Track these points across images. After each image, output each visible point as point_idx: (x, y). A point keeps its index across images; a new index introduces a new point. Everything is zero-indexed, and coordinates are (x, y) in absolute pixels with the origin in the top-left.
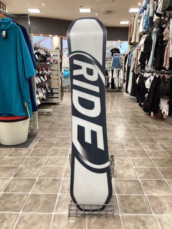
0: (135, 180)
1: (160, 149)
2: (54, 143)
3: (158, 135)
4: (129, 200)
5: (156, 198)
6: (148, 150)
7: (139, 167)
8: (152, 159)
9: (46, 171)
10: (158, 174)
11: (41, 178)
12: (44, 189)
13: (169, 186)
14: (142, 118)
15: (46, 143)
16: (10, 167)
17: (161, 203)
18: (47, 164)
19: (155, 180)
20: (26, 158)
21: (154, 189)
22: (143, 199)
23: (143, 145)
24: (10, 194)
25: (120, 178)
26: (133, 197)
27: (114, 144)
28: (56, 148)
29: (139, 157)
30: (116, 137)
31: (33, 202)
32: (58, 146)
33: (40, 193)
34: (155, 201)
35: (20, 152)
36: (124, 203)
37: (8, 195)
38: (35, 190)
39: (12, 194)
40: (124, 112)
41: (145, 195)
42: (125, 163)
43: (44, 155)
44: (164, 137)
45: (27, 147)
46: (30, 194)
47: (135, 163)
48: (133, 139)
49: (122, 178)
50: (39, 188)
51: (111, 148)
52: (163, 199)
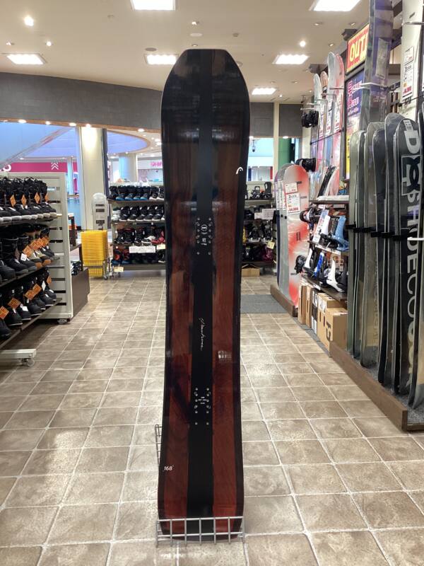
29: (305, 462)
42: (272, 483)
47: (295, 480)
48: (289, 408)
49: (265, 531)
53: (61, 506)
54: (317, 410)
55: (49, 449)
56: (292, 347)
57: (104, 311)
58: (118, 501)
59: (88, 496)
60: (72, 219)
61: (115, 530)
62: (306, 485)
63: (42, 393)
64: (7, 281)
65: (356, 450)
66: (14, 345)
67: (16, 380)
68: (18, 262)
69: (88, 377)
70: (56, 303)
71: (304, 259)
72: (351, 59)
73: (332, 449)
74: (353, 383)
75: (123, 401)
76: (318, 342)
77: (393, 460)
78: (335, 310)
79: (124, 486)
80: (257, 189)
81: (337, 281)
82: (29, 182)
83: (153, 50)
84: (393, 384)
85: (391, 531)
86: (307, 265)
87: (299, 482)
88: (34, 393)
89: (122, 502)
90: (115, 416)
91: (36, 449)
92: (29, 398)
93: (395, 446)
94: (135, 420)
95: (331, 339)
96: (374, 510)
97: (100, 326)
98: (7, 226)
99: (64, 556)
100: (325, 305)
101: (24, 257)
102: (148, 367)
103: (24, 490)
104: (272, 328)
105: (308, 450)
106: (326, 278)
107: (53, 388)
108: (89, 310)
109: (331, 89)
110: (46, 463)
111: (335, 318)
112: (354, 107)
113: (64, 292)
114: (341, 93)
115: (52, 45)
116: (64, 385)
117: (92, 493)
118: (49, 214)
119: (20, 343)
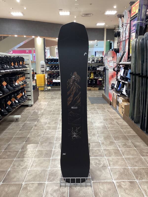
29: (114, 156)
30: (94, 135)
42: (102, 164)
48: (108, 137)
49: (99, 180)
53: (29, 170)
54: (118, 138)
55: (25, 150)
56: (109, 116)
57: (44, 102)
58: (48, 168)
59: (38, 167)
60: (33, 70)
61: (47, 178)
62: (114, 164)
63: (23, 131)
64: (11, 92)
65: (132, 152)
66: (13, 114)
67: (14, 126)
68: (14, 85)
69: (39, 125)
70: (28, 100)
71: (114, 85)
72: (133, 13)
73: (123, 152)
74: (131, 129)
75: (51, 134)
76: (119, 114)
77: (145, 156)
78: (125, 103)
79: (50, 163)
80: (98, 59)
81: (126, 92)
82: (18, 58)
83: (61, 10)
84: (146, 129)
85: (144, 182)
86: (115, 87)
87: (111, 163)
88: (20, 130)
89: (50, 169)
90: (48, 139)
91: (20, 150)
92: (18, 132)
93: (146, 151)
94: (54, 140)
95: (124, 113)
96: (138, 174)
97: (42, 107)
98: (10, 73)
99: (30, 187)
100: (121, 101)
101: (16, 84)
102: (59, 122)
103: (17, 164)
104: (102, 109)
105: (115, 152)
106: (122, 92)
107: (26, 129)
108: (39, 102)
109: (125, 23)
110: (24, 155)
111: (125, 106)
112: (133, 30)
113: (30, 96)
114: (129, 25)
115: (26, 8)
116: (30, 128)
117: (40, 165)
118: (25, 69)
119: (15, 113)
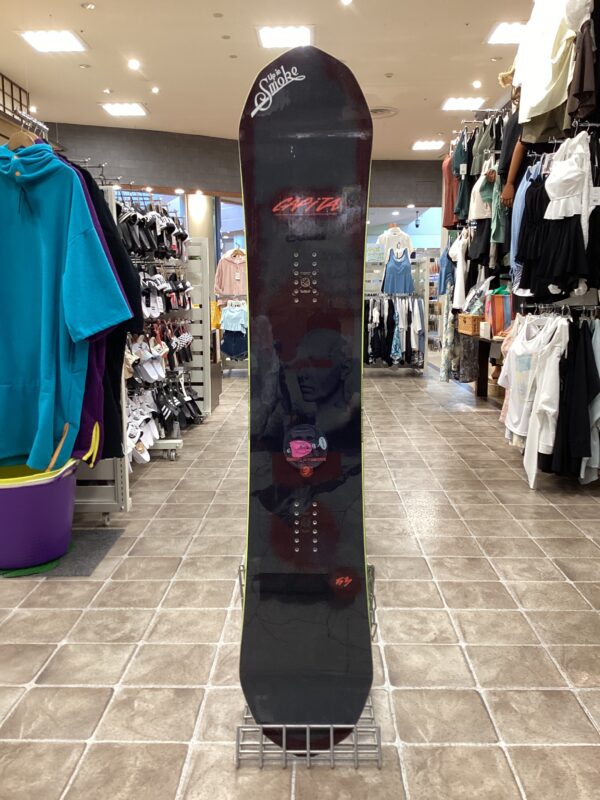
0: (464, 691)
1: (554, 579)
2: (184, 557)
3: (546, 529)
4: (445, 764)
5: (542, 755)
6: (512, 582)
7: (481, 644)
8: (527, 613)
9: (153, 662)
10: (548, 669)
11: (132, 686)
12: (142, 724)
13: (586, 710)
14: (495, 467)
15: (155, 560)
16: (25, 647)
17: (559, 774)
18: (154, 637)
19: (537, 691)
20: (82, 615)
21: (532, 723)
22: (494, 760)
23: (496, 565)
24: (22, 745)
25: (413, 686)
26: (460, 753)
27: (396, 559)
28: (189, 577)
29: (481, 606)
30: (403, 534)
31: (100, 773)
32: (197, 570)
33: (128, 740)
34: (537, 767)
35: (62, 590)
36: (425, 776)
37: (15, 750)
38: (110, 731)
39: (29, 744)
40: (429, 448)
41: (502, 744)
42: (431, 630)
43: (145, 603)
44: (568, 533)
45: (88, 575)
46: (93, 745)
47: (466, 628)
48: (461, 543)
49: (419, 684)
50: (124, 722)
51: (383, 574)
52: (565, 762)
54: (502, 548)
59: (178, 635)
61: (212, 674)
87: (471, 629)
105: (486, 594)
